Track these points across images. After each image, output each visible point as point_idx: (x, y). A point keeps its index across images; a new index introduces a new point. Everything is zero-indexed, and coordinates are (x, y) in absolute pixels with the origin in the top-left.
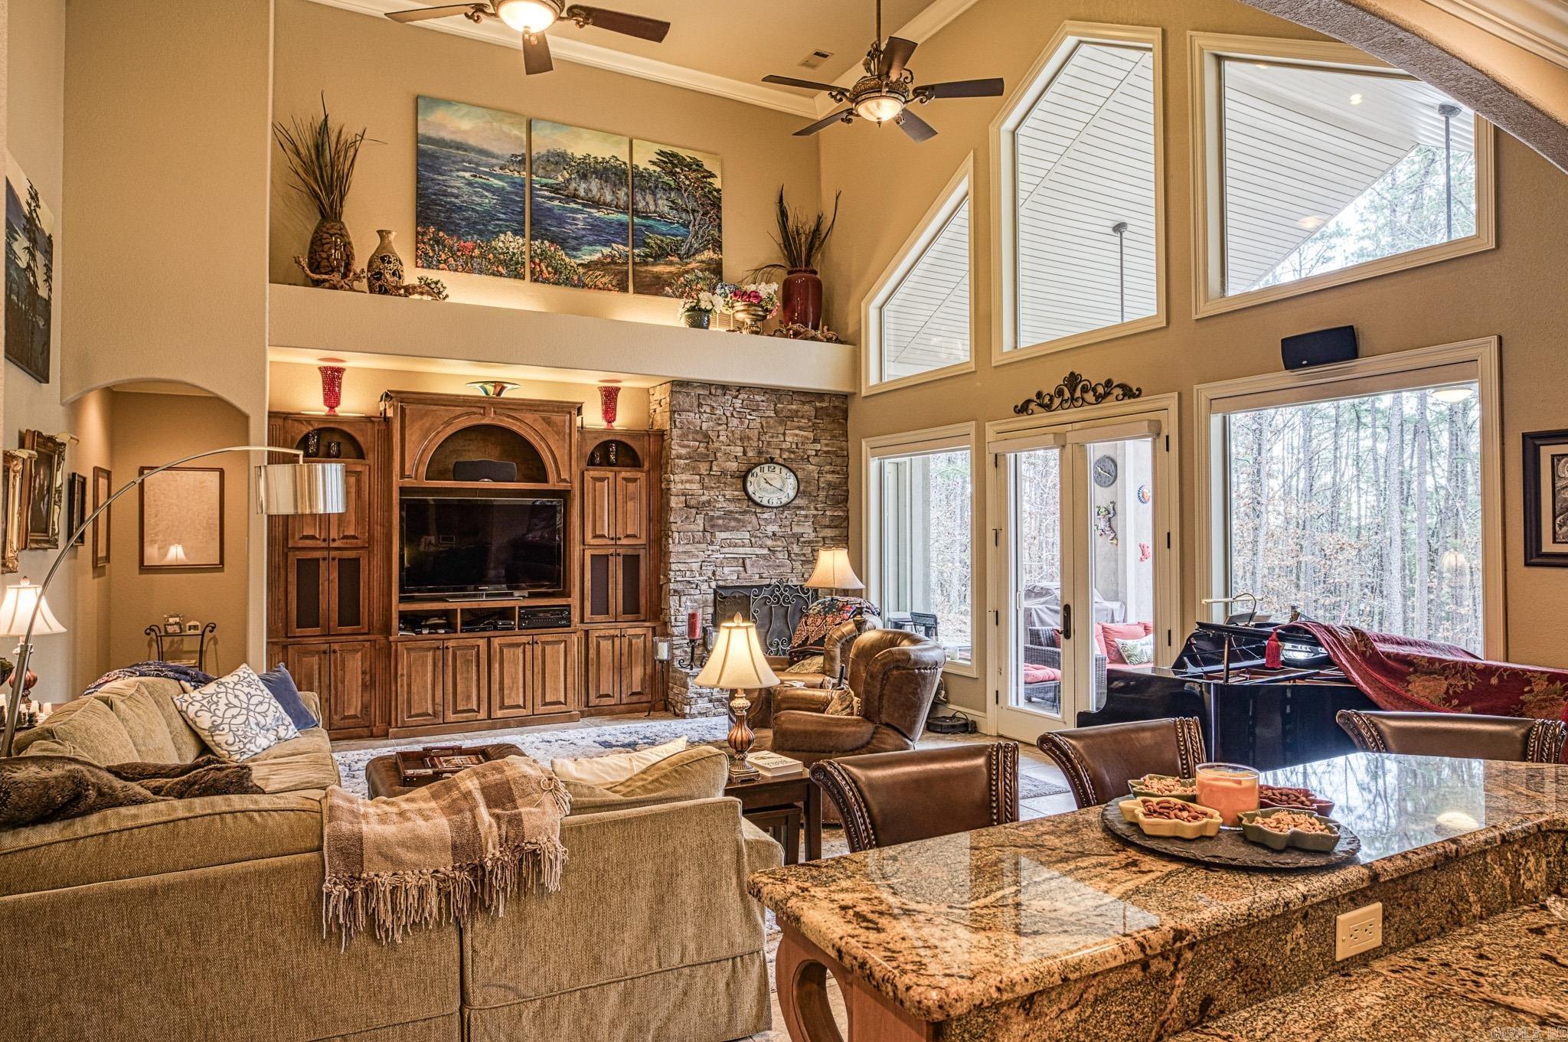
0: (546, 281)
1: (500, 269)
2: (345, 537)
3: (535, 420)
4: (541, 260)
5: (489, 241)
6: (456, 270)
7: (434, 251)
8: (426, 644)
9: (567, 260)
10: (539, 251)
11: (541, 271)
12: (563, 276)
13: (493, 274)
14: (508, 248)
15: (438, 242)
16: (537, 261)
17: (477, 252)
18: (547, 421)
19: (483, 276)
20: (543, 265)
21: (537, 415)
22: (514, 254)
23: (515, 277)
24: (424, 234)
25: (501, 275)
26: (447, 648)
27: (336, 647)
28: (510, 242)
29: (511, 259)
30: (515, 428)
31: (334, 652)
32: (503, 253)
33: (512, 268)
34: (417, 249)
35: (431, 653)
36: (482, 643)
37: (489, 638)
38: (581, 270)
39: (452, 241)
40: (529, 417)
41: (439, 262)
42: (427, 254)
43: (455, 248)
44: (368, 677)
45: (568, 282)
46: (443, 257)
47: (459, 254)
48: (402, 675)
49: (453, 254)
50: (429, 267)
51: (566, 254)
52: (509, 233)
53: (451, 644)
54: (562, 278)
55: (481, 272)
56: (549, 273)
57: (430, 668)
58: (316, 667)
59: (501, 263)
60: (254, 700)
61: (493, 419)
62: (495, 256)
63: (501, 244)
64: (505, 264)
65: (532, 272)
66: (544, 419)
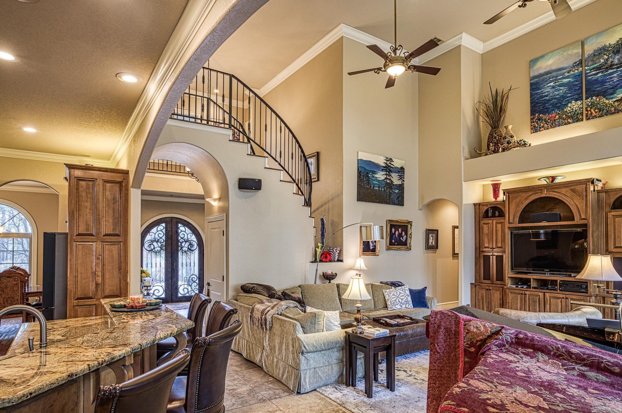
0: (595, 117)
1: (569, 120)
2: (498, 247)
3: (567, 191)
4: (591, 108)
5: (563, 109)
6: (548, 129)
7: (538, 124)
8: (518, 291)
9: (607, 102)
10: (590, 104)
11: (592, 113)
12: (605, 111)
13: (566, 124)
14: (573, 109)
15: (539, 120)
16: (589, 109)
17: (557, 117)
18: (574, 191)
19: (561, 127)
20: (592, 111)
21: (568, 189)
22: (576, 110)
23: (577, 121)
24: (534, 118)
25: (569, 123)
26: (526, 294)
27: (491, 288)
28: (574, 106)
29: (575, 114)
30: (556, 197)
31: (490, 290)
32: (570, 113)
33: (576, 118)
34: (531, 125)
35: (519, 296)
36: (541, 295)
37: (544, 293)
38: (616, 104)
39: (546, 117)
40: (563, 190)
41: (540, 128)
42: (535, 127)
43: (547, 119)
44: (501, 301)
45: (609, 113)
46: (542, 125)
47: (549, 121)
48: (509, 302)
49: (546, 122)
50: (536, 132)
51: (607, 99)
52: (573, 101)
53: (527, 293)
54: (604, 112)
55: (559, 125)
56: (596, 113)
57: (519, 301)
58: (485, 295)
59: (569, 117)
60: (401, 295)
61: (546, 194)
62: (566, 115)
63: (569, 109)
64: (571, 117)
65: (587, 116)
66: (571, 190)
